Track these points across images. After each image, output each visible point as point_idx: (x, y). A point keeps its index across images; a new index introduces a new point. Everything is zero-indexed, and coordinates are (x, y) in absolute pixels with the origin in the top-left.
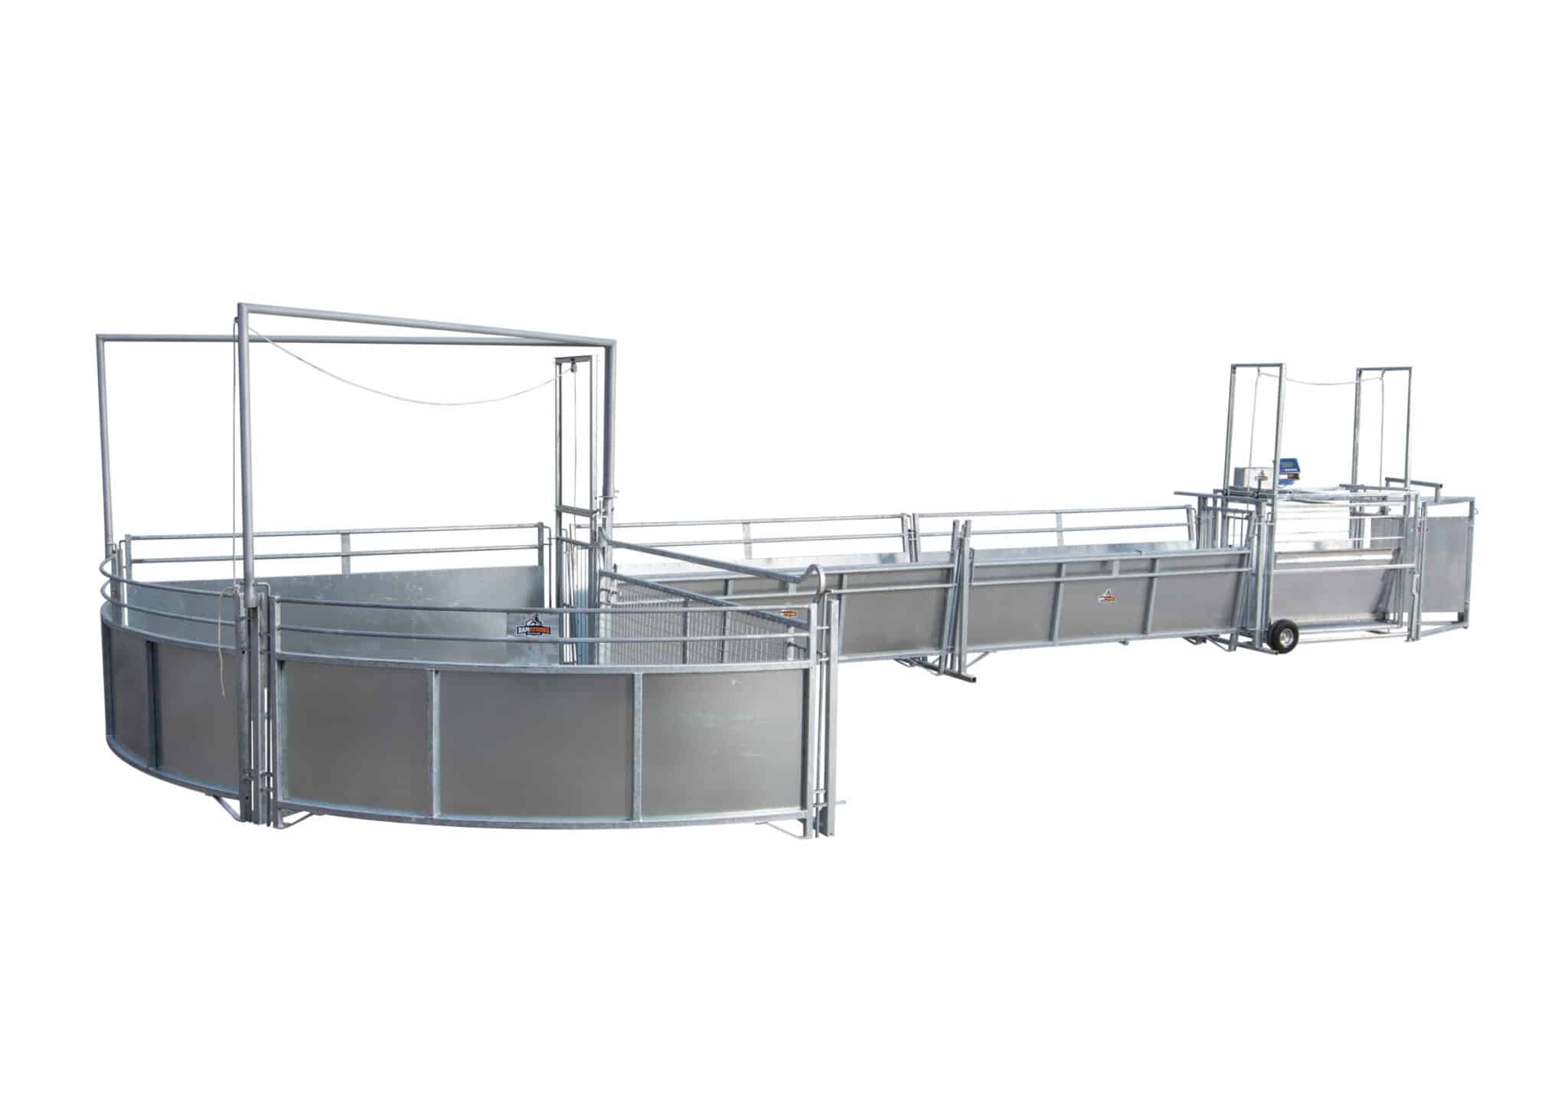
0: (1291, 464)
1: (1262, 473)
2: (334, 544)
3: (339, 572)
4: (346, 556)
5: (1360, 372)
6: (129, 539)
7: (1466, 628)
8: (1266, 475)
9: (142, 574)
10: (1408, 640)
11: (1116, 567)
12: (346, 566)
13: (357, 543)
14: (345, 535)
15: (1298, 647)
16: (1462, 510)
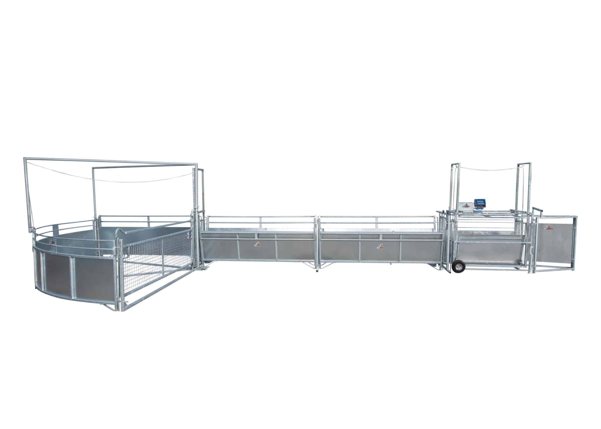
0: (482, 201)
1: (467, 204)
2: (146, 219)
3: (147, 226)
4: (149, 222)
5: (518, 165)
6: (100, 216)
7: (573, 270)
8: (468, 205)
9: (104, 225)
10: (528, 273)
11: (381, 237)
12: (149, 225)
13: (151, 219)
14: (148, 217)
15: (465, 271)
16: (570, 221)
